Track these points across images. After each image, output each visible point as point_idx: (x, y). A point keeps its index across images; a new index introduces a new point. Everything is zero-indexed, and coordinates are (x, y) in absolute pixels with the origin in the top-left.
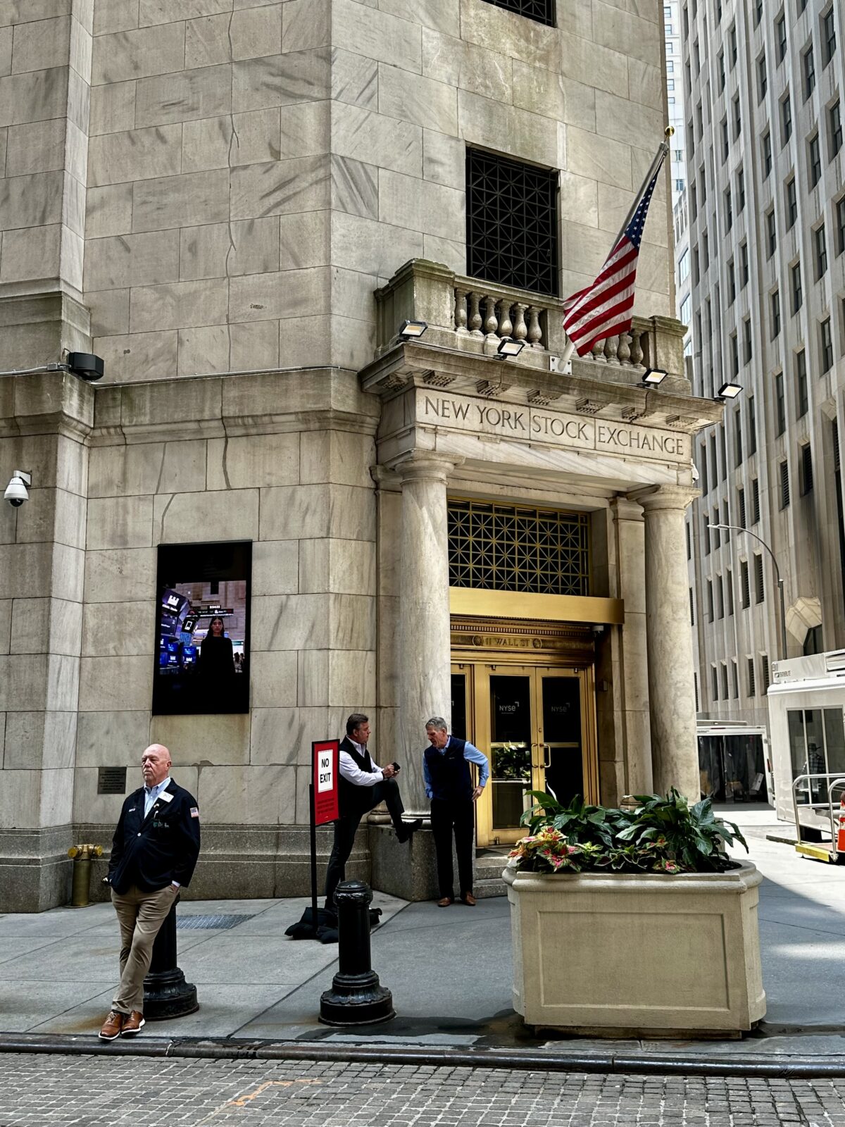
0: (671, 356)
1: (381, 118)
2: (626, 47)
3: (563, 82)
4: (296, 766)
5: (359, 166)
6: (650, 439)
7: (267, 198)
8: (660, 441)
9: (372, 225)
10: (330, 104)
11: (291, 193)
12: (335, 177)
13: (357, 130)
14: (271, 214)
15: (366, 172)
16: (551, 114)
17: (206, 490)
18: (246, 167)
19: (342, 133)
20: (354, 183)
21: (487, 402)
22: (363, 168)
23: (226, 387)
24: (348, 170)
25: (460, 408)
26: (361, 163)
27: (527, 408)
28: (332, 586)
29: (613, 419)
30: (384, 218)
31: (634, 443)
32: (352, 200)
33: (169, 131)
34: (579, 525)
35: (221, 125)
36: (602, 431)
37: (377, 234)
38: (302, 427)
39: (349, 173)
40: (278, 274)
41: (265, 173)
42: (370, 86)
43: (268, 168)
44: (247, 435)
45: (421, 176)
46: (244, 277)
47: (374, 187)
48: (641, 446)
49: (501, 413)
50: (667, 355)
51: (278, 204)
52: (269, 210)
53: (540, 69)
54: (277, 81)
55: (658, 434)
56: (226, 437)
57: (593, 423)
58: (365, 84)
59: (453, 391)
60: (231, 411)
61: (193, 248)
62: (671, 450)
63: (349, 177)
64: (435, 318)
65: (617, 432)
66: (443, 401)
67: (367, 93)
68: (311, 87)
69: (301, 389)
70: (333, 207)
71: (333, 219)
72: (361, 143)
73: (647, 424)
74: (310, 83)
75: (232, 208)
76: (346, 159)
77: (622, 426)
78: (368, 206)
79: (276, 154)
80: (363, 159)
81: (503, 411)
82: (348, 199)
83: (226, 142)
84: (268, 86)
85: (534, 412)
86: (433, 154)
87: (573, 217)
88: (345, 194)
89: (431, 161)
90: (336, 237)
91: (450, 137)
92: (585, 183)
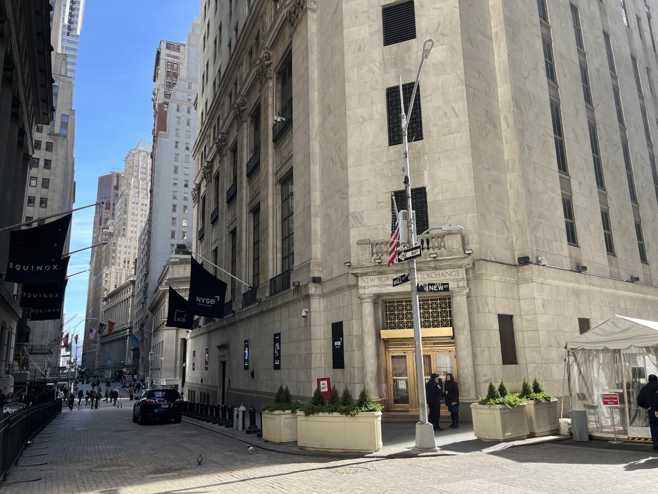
0: (454, 242)
1: (363, 197)
2: (453, 131)
3: (426, 156)
6: (445, 273)
8: (449, 273)
9: (361, 228)
10: (349, 199)
15: (359, 214)
16: (422, 169)
19: (352, 206)
20: (356, 219)
21: (381, 275)
25: (373, 279)
26: (358, 212)
27: (395, 274)
28: (354, 333)
29: (429, 270)
30: (365, 225)
31: (438, 276)
32: (356, 223)
33: (329, 214)
34: (448, 301)
35: (335, 210)
36: (424, 275)
37: (363, 230)
38: (347, 289)
40: (344, 247)
42: (360, 189)
43: (342, 219)
44: (341, 292)
46: (339, 249)
47: (362, 217)
48: (441, 276)
50: (452, 242)
53: (417, 157)
55: (448, 271)
56: (338, 293)
57: (420, 273)
58: (358, 190)
59: (370, 275)
60: (336, 287)
62: (454, 275)
63: (354, 217)
65: (430, 274)
66: (367, 279)
69: (345, 279)
70: (350, 228)
71: (350, 231)
72: (358, 206)
73: (443, 269)
74: (346, 195)
75: (337, 231)
77: (432, 271)
78: (360, 223)
81: (387, 277)
83: (336, 214)
86: (380, 200)
87: (432, 200)
88: (353, 222)
89: (379, 202)
90: (351, 236)
91: (386, 193)
92: (437, 187)
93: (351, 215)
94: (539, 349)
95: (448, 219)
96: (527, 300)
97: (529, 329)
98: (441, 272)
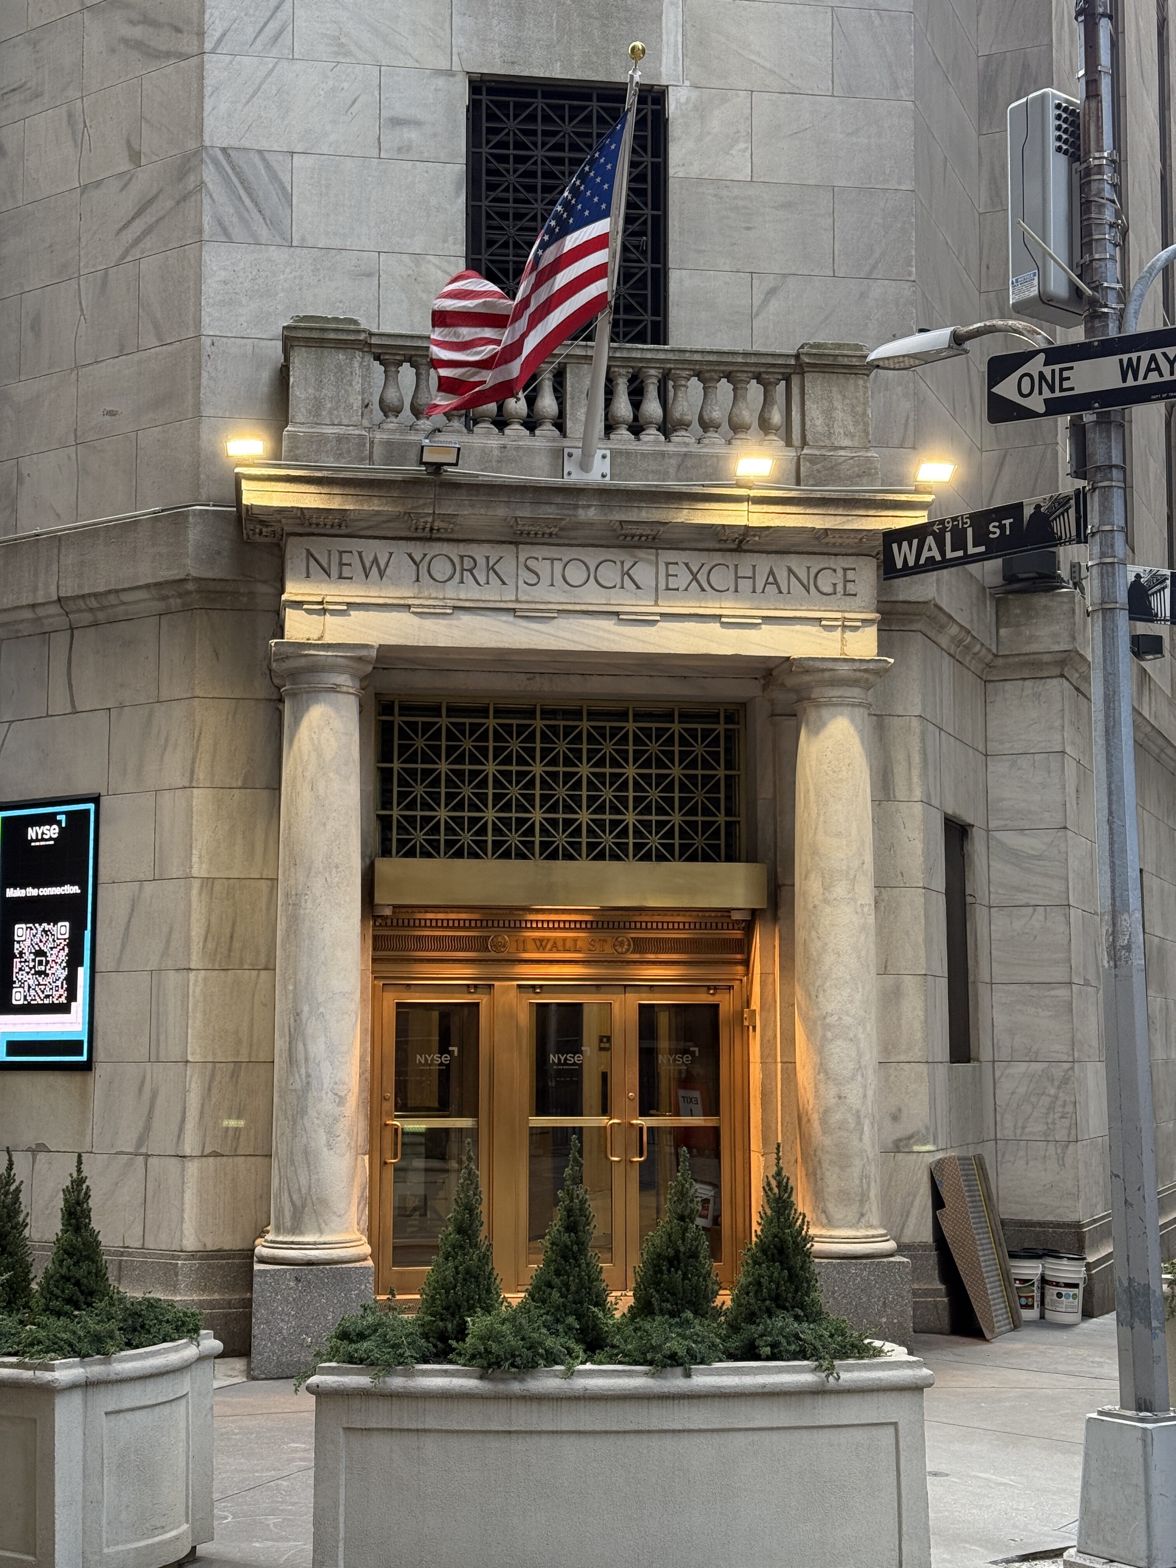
0: (839, 415)
1: (298, 66)
4: (147, 1156)
5: (256, 159)
6: (782, 575)
7: (124, 233)
8: (803, 575)
9: (280, 255)
10: (203, 62)
11: (154, 219)
12: (210, 186)
13: (252, 96)
14: (129, 258)
15: (268, 166)
17: (48, 716)
18: (98, 184)
19: (223, 107)
20: (246, 189)
21: (427, 544)
22: (264, 159)
23: (63, 550)
24: (233, 169)
25: (375, 560)
26: (260, 152)
27: (512, 547)
28: (196, 867)
29: (700, 545)
30: (303, 239)
32: (242, 218)
33: (9, 137)
34: (721, 728)
35: (70, 116)
36: (672, 569)
37: (288, 270)
38: (161, 606)
39: (237, 174)
40: (136, 357)
41: (122, 190)
42: (279, 14)
43: (126, 180)
44: (95, 624)
45: (375, 153)
46: (96, 366)
47: (284, 188)
48: (759, 589)
49: (456, 560)
50: (828, 414)
51: (137, 241)
52: (126, 252)
54: (137, 32)
55: (798, 564)
56: (72, 629)
57: (653, 558)
58: (269, 14)
59: (362, 533)
60: (69, 589)
61: (36, 326)
62: (828, 589)
63: (234, 179)
64: (330, 413)
65: (705, 569)
66: (341, 553)
67: (273, 26)
68: (180, 35)
69: (153, 545)
70: (206, 236)
71: (206, 257)
72: (260, 117)
73: (774, 548)
74: (179, 30)
75: (82, 253)
76: (230, 151)
77: (717, 558)
78: (273, 223)
79: (135, 156)
80: (264, 145)
81: (462, 557)
82: (235, 220)
83: (76, 144)
84: (125, 41)
85: (525, 552)
86: (399, 110)
87: (695, 170)
88: (228, 210)
89: (397, 122)
90: (211, 287)
91: (438, 72)
92: (724, 100)
93: (216, 163)
94: (1062, 992)
95: (772, 292)
96: (1023, 761)
97: (1022, 898)
98: (764, 564)
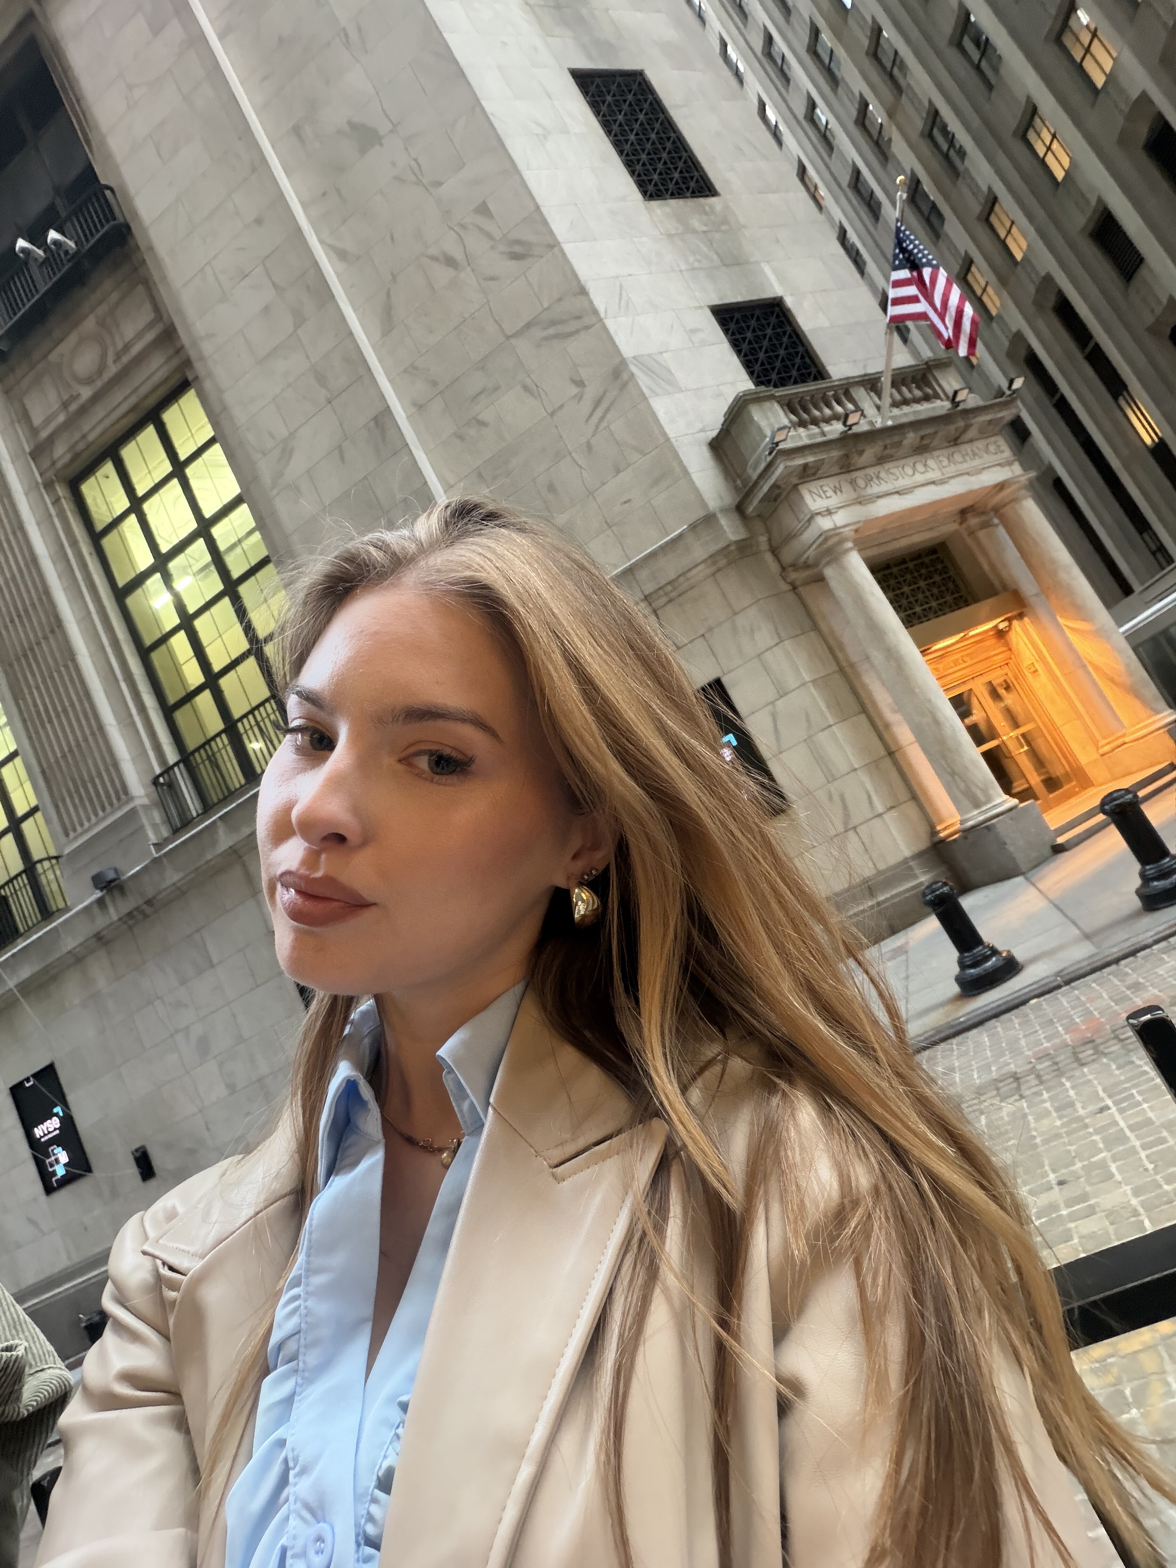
1: (642, 317)
2: (774, 187)
3: (748, 232)
4: (855, 828)
5: (648, 358)
6: (976, 450)
7: (591, 420)
9: (681, 396)
10: (603, 324)
11: (608, 404)
12: (636, 374)
13: (632, 333)
14: (601, 428)
15: (654, 360)
16: (754, 260)
18: (561, 407)
19: (623, 341)
20: (652, 372)
22: (651, 358)
23: (637, 574)
24: (640, 364)
25: (835, 487)
26: (648, 355)
27: (880, 466)
28: (805, 677)
29: (943, 447)
30: (686, 387)
31: (967, 458)
32: (657, 385)
33: (486, 416)
37: (688, 403)
38: (714, 569)
39: (644, 366)
41: (579, 402)
43: (579, 397)
44: (670, 601)
45: (691, 345)
47: (666, 368)
48: (973, 459)
51: (602, 419)
52: (597, 427)
54: (551, 331)
55: (980, 444)
56: (656, 611)
57: (931, 456)
59: (825, 475)
60: (650, 588)
61: (551, 488)
63: (645, 369)
65: (951, 456)
66: (820, 487)
67: (623, 303)
68: (581, 320)
70: (647, 395)
71: (652, 404)
72: (640, 341)
76: (635, 357)
77: (952, 449)
78: (670, 383)
79: (580, 384)
80: (648, 352)
82: (654, 385)
83: (535, 397)
84: (546, 339)
85: (887, 466)
86: (691, 325)
88: (649, 382)
89: (693, 331)
90: (661, 416)
91: (695, 309)
92: (804, 298)
93: (633, 363)
98: (968, 447)
